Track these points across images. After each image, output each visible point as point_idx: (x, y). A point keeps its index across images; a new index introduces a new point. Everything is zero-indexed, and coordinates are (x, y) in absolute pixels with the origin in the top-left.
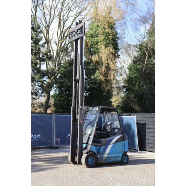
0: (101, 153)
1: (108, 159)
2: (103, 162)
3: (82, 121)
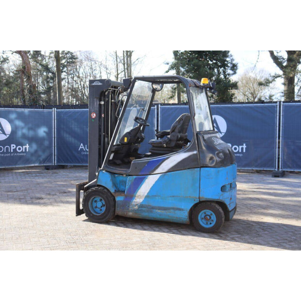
0: (125, 192)
3: (95, 115)
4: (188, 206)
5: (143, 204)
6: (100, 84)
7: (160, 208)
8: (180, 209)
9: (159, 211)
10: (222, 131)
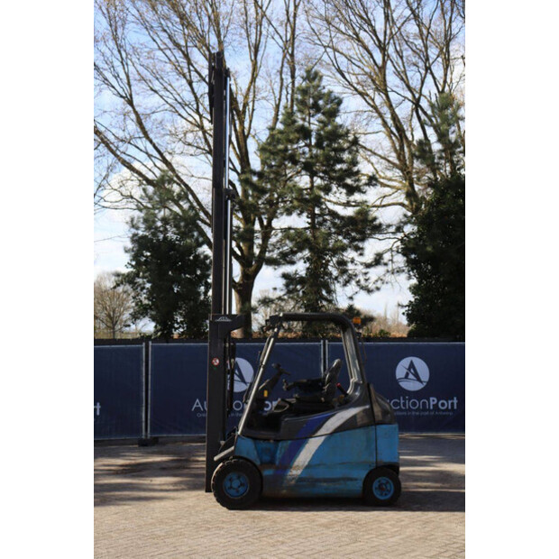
0: (277, 463)
1: (305, 483)
2: (284, 491)
3: (218, 361)
4: (362, 474)
5: (303, 476)
6: (228, 320)
7: (326, 480)
8: (351, 479)
9: (325, 484)
10: (422, 380)
